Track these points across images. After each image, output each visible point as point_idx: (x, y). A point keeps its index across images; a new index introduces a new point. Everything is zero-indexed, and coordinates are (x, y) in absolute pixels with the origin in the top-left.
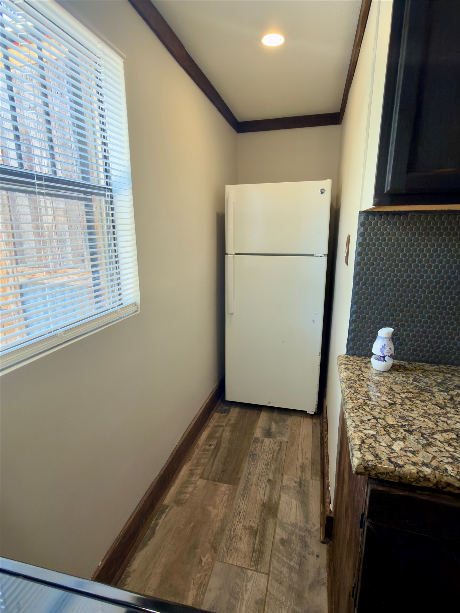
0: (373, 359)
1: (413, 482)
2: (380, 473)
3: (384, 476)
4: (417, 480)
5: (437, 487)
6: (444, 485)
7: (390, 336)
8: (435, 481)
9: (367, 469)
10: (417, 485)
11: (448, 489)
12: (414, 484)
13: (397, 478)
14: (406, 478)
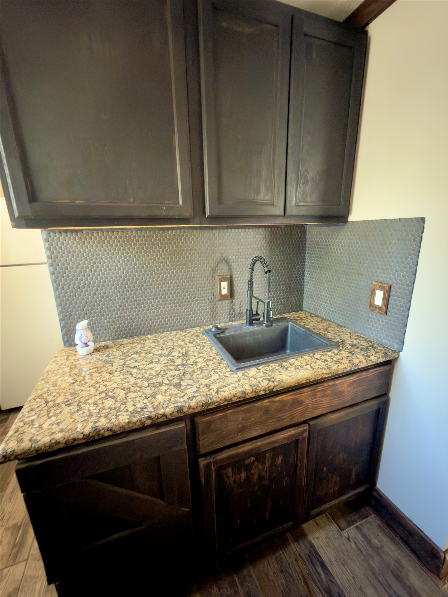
0: (78, 347)
1: (48, 449)
2: (19, 455)
3: (23, 455)
4: (51, 446)
5: (67, 445)
6: (72, 441)
7: (87, 326)
8: (64, 441)
9: (6, 457)
10: (51, 450)
11: (75, 443)
12: (49, 450)
13: (34, 452)
14: (41, 449)
